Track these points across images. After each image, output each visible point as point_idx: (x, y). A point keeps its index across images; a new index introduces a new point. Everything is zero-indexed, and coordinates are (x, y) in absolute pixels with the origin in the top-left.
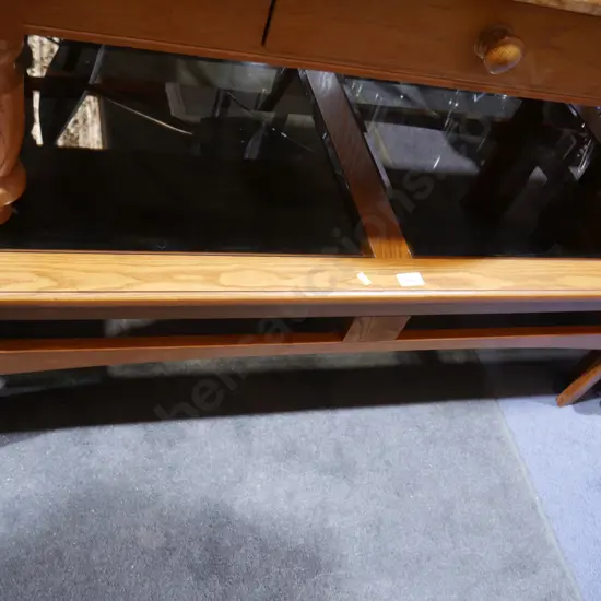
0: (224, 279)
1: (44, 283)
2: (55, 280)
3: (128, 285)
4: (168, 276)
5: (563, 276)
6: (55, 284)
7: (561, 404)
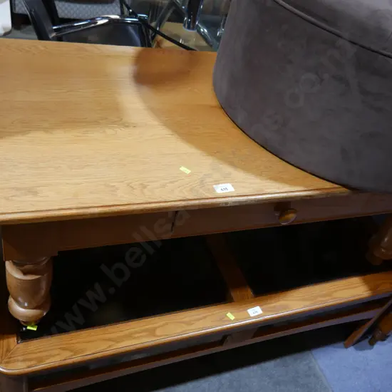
0: (158, 332)
1: (67, 354)
2: (72, 351)
3: (110, 346)
4: (129, 336)
5: (336, 291)
6: (72, 354)
7: (347, 347)
